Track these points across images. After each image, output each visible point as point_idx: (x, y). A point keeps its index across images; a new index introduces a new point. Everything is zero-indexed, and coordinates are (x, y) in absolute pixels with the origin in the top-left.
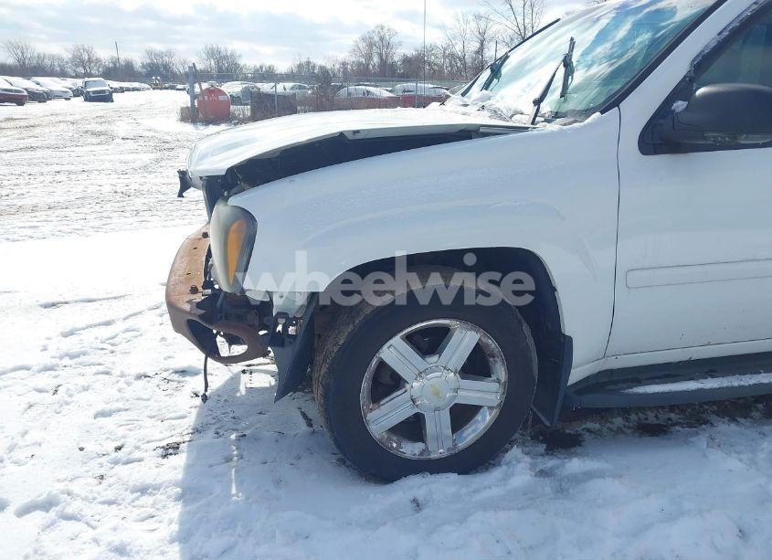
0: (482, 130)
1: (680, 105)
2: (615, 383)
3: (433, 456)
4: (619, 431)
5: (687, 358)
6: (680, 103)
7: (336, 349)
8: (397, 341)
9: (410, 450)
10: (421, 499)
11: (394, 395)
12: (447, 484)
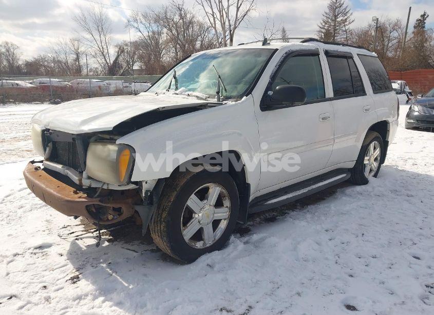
0: (208, 105)
1: (270, 93)
2: (260, 202)
3: (208, 245)
4: (260, 223)
5: (279, 188)
6: (270, 92)
7: (170, 204)
8: (193, 196)
9: (199, 245)
10: (210, 264)
11: (191, 221)
12: (216, 255)
